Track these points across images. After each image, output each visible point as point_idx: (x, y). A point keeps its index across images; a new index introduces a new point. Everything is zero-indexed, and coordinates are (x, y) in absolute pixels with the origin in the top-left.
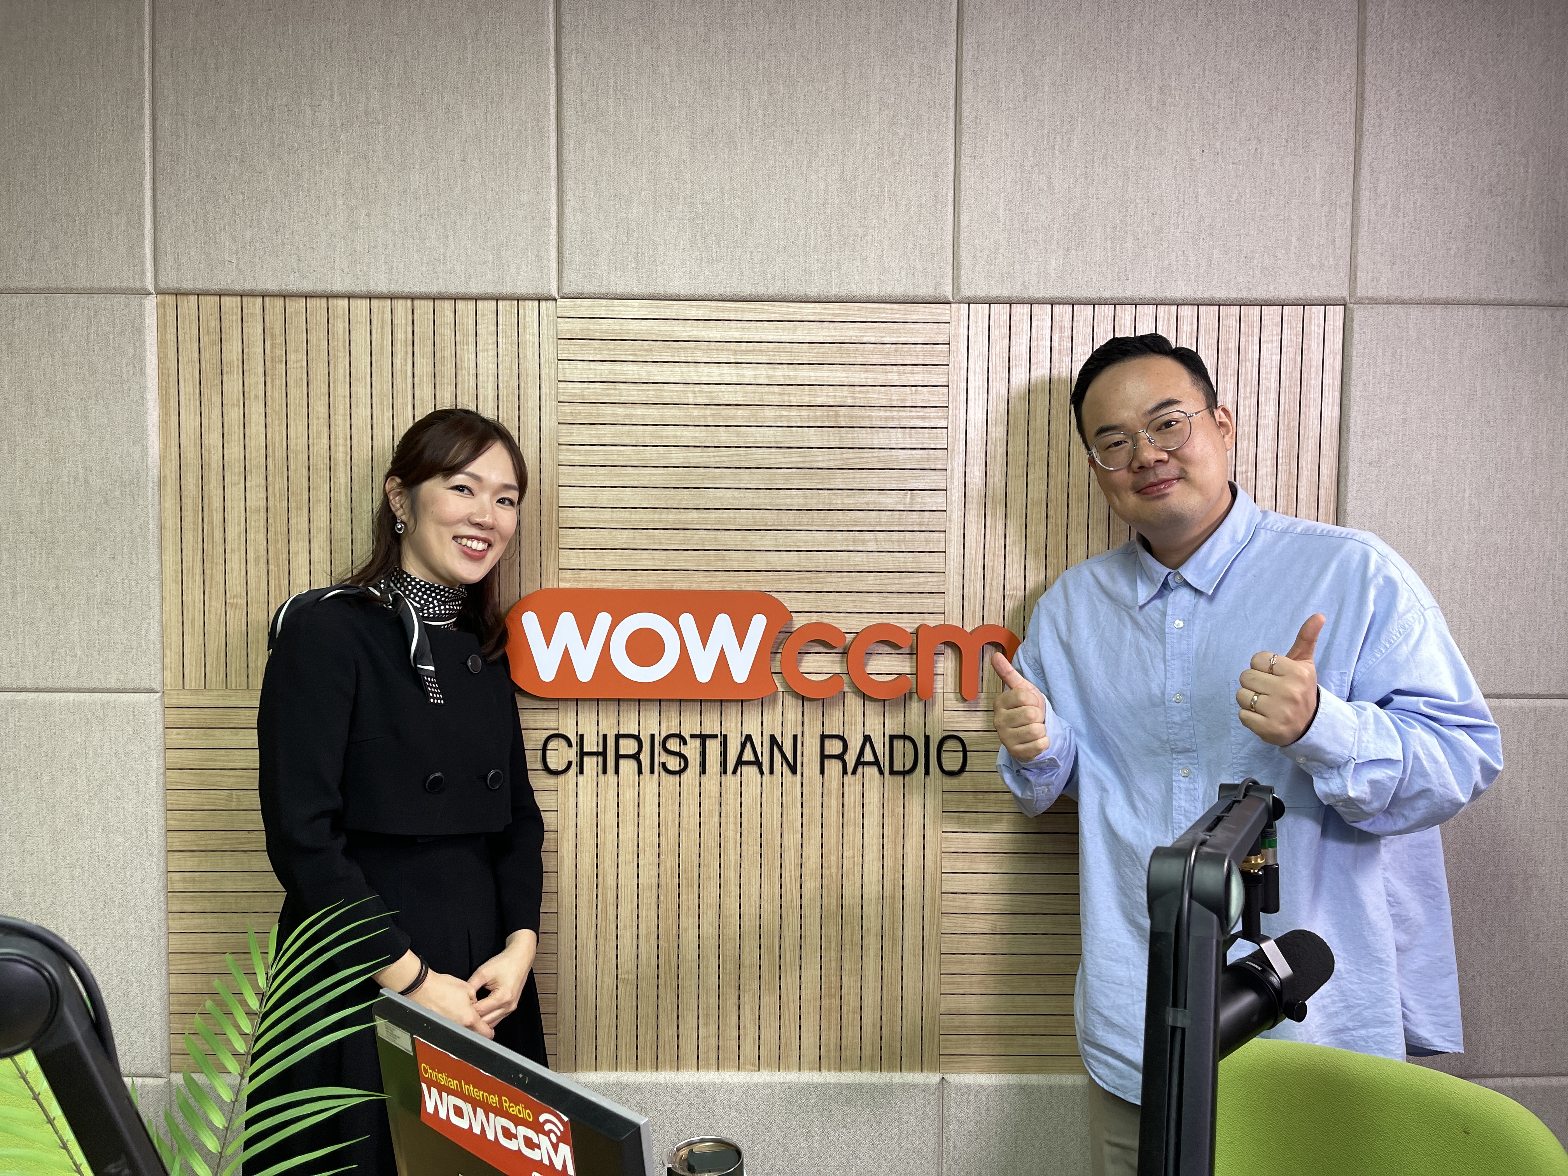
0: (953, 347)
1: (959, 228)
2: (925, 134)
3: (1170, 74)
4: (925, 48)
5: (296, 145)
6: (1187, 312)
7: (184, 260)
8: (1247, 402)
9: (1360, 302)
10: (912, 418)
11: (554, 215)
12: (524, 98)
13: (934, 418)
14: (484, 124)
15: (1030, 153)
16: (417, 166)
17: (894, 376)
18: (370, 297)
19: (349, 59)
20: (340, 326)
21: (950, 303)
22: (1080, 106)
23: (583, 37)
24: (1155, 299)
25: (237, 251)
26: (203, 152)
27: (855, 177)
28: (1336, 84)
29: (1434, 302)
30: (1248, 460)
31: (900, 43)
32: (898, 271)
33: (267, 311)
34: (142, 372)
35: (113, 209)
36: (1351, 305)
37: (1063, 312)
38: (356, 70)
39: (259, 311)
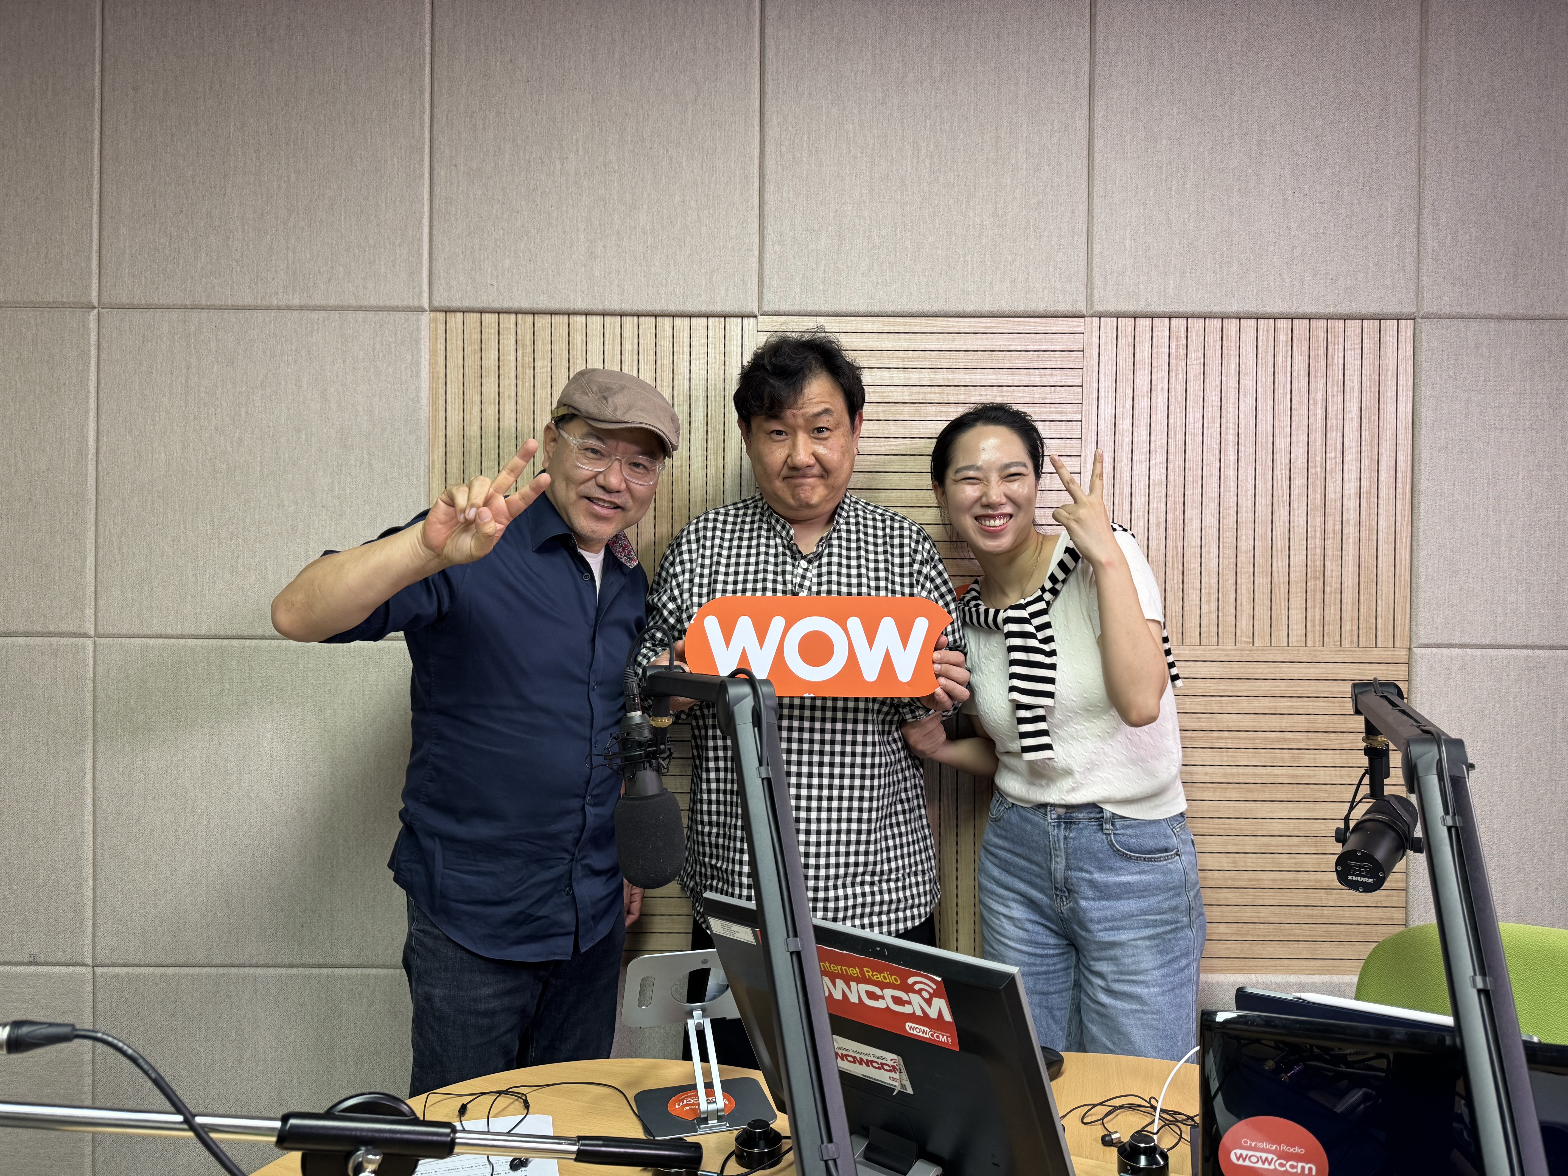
0: (1087, 354)
1: (1092, 255)
2: (1064, 178)
3: (1265, 131)
4: (1064, 109)
5: (547, 190)
6: (1282, 324)
7: (454, 283)
8: (1335, 399)
9: (1426, 317)
10: (1051, 412)
11: (756, 246)
12: (733, 151)
13: (1071, 413)
14: (701, 172)
15: (1151, 193)
16: (645, 207)
17: (1036, 378)
18: (604, 314)
19: (592, 121)
20: (578, 338)
21: (1083, 317)
22: (1192, 157)
23: (783, 101)
24: (1256, 314)
25: (497, 276)
26: (471, 196)
27: (1005, 214)
28: (1403, 139)
29: (1489, 317)
30: (1336, 448)
31: (1042, 105)
32: (1041, 290)
33: (519, 326)
34: (418, 375)
35: (397, 242)
36: (1419, 320)
37: (1179, 324)
38: (597, 130)
39: (513, 326)
